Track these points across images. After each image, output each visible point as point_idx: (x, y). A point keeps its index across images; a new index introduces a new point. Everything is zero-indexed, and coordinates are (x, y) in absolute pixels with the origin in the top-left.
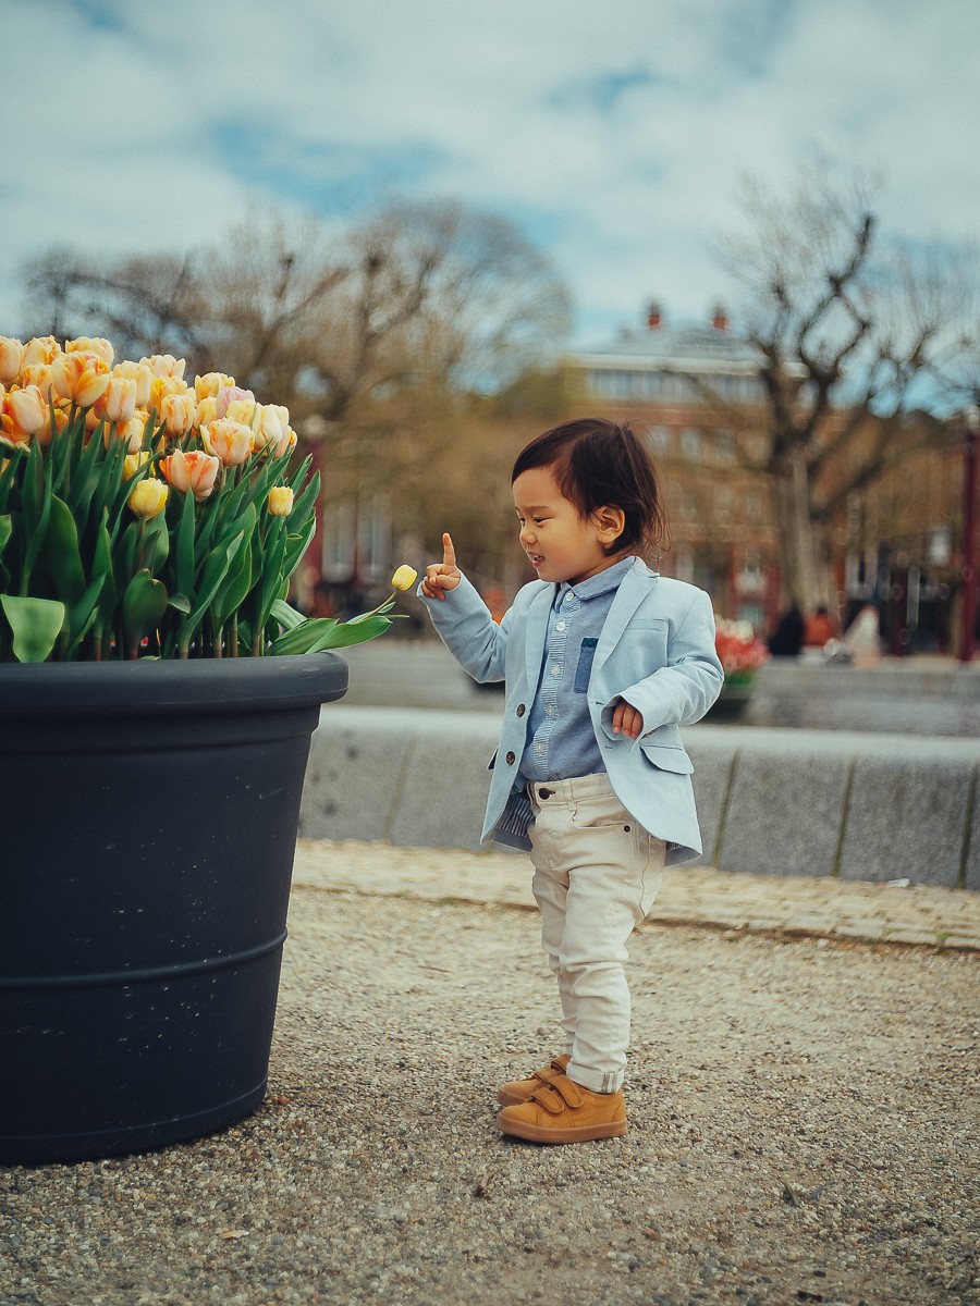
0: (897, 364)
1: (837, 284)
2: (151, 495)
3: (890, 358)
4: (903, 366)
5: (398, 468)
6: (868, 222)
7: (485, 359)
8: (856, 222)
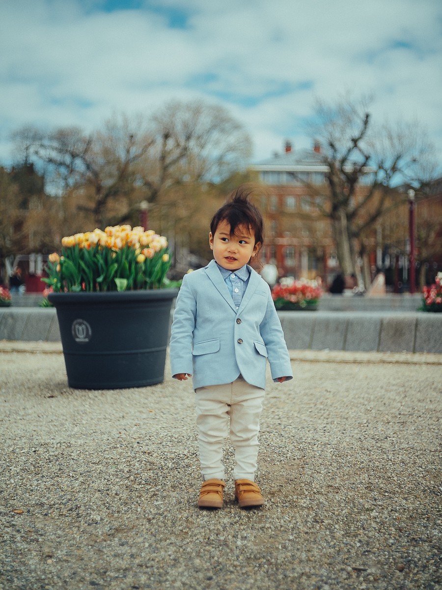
0: (386, 171)
1: (355, 141)
2: (141, 258)
3: (383, 168)
4: (388, 172)
5: (178, 220)
6: (367, 116)
7: (215, 169)
8: (363, 116)
